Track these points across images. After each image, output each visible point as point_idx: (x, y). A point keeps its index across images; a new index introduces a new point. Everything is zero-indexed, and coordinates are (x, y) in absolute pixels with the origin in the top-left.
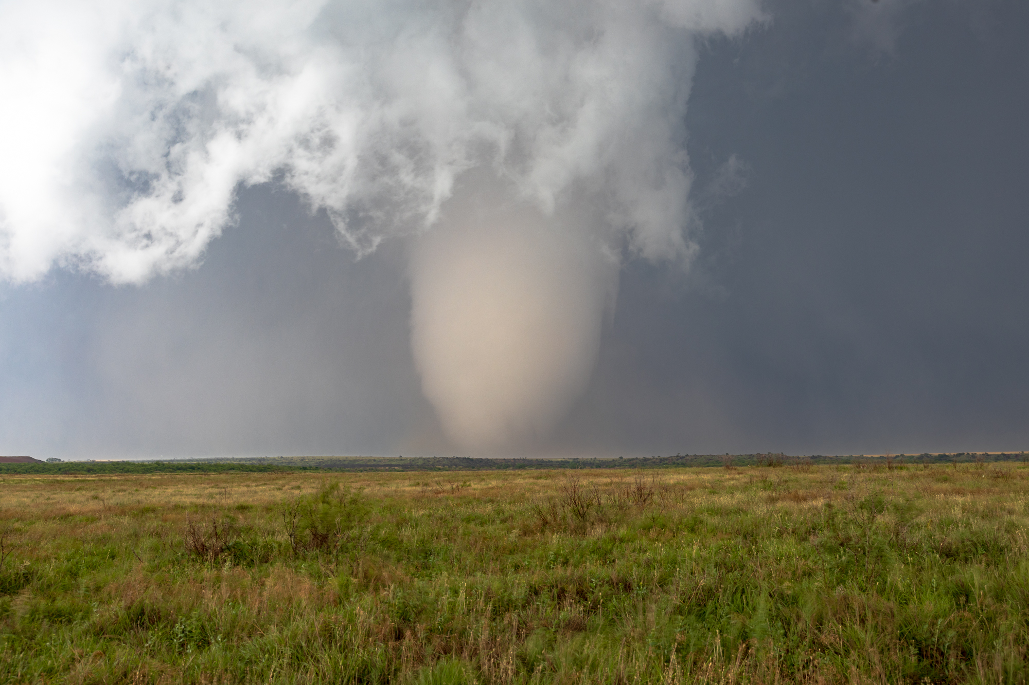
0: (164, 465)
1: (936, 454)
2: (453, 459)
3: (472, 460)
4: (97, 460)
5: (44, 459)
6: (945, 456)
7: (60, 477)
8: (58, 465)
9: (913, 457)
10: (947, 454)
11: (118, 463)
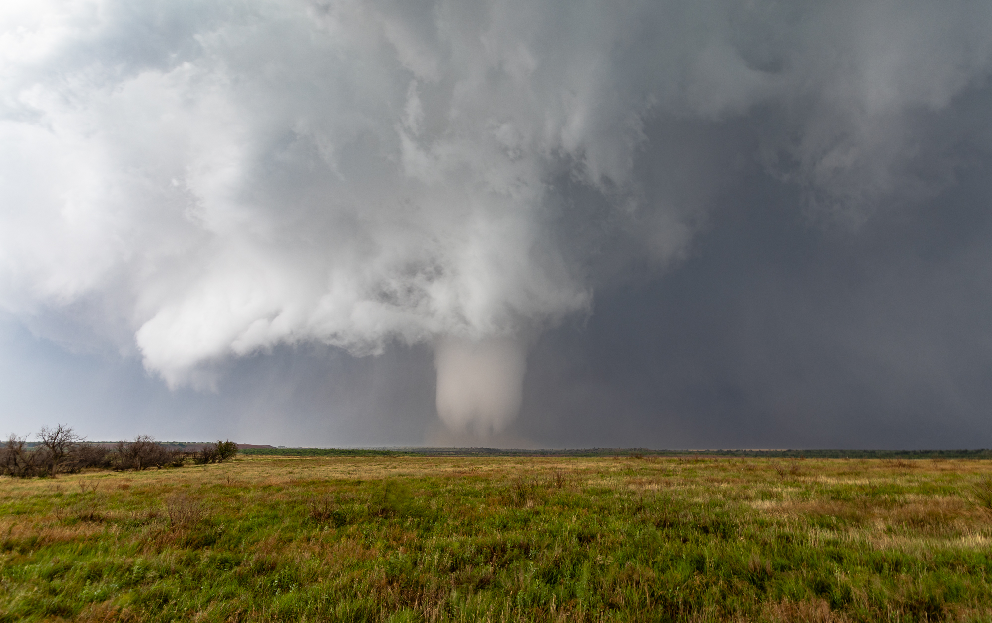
0: (335, 450)
1: (726, 450)
2: (481, 449)
3: (490, 449)
4: (303, 447)
5: (277, 447)
6: (730, 451)
7: (281, 458)
8: (283, 450)
9: (714, 451)
10: (731, 450)
11: (312, 449)
